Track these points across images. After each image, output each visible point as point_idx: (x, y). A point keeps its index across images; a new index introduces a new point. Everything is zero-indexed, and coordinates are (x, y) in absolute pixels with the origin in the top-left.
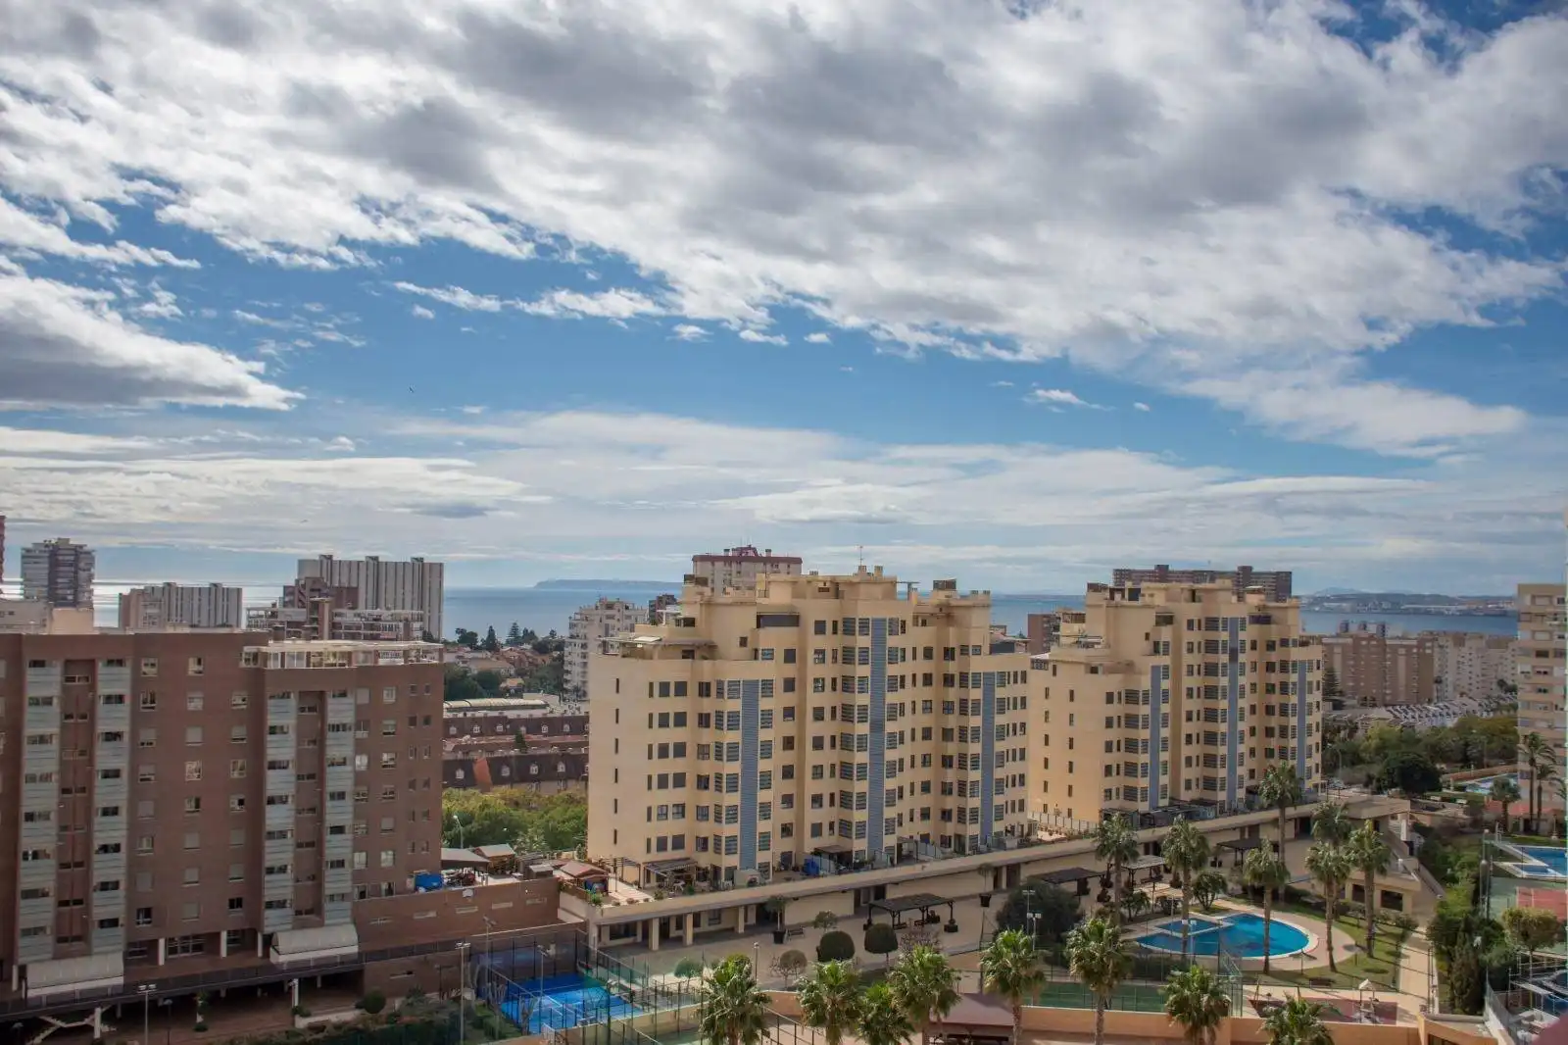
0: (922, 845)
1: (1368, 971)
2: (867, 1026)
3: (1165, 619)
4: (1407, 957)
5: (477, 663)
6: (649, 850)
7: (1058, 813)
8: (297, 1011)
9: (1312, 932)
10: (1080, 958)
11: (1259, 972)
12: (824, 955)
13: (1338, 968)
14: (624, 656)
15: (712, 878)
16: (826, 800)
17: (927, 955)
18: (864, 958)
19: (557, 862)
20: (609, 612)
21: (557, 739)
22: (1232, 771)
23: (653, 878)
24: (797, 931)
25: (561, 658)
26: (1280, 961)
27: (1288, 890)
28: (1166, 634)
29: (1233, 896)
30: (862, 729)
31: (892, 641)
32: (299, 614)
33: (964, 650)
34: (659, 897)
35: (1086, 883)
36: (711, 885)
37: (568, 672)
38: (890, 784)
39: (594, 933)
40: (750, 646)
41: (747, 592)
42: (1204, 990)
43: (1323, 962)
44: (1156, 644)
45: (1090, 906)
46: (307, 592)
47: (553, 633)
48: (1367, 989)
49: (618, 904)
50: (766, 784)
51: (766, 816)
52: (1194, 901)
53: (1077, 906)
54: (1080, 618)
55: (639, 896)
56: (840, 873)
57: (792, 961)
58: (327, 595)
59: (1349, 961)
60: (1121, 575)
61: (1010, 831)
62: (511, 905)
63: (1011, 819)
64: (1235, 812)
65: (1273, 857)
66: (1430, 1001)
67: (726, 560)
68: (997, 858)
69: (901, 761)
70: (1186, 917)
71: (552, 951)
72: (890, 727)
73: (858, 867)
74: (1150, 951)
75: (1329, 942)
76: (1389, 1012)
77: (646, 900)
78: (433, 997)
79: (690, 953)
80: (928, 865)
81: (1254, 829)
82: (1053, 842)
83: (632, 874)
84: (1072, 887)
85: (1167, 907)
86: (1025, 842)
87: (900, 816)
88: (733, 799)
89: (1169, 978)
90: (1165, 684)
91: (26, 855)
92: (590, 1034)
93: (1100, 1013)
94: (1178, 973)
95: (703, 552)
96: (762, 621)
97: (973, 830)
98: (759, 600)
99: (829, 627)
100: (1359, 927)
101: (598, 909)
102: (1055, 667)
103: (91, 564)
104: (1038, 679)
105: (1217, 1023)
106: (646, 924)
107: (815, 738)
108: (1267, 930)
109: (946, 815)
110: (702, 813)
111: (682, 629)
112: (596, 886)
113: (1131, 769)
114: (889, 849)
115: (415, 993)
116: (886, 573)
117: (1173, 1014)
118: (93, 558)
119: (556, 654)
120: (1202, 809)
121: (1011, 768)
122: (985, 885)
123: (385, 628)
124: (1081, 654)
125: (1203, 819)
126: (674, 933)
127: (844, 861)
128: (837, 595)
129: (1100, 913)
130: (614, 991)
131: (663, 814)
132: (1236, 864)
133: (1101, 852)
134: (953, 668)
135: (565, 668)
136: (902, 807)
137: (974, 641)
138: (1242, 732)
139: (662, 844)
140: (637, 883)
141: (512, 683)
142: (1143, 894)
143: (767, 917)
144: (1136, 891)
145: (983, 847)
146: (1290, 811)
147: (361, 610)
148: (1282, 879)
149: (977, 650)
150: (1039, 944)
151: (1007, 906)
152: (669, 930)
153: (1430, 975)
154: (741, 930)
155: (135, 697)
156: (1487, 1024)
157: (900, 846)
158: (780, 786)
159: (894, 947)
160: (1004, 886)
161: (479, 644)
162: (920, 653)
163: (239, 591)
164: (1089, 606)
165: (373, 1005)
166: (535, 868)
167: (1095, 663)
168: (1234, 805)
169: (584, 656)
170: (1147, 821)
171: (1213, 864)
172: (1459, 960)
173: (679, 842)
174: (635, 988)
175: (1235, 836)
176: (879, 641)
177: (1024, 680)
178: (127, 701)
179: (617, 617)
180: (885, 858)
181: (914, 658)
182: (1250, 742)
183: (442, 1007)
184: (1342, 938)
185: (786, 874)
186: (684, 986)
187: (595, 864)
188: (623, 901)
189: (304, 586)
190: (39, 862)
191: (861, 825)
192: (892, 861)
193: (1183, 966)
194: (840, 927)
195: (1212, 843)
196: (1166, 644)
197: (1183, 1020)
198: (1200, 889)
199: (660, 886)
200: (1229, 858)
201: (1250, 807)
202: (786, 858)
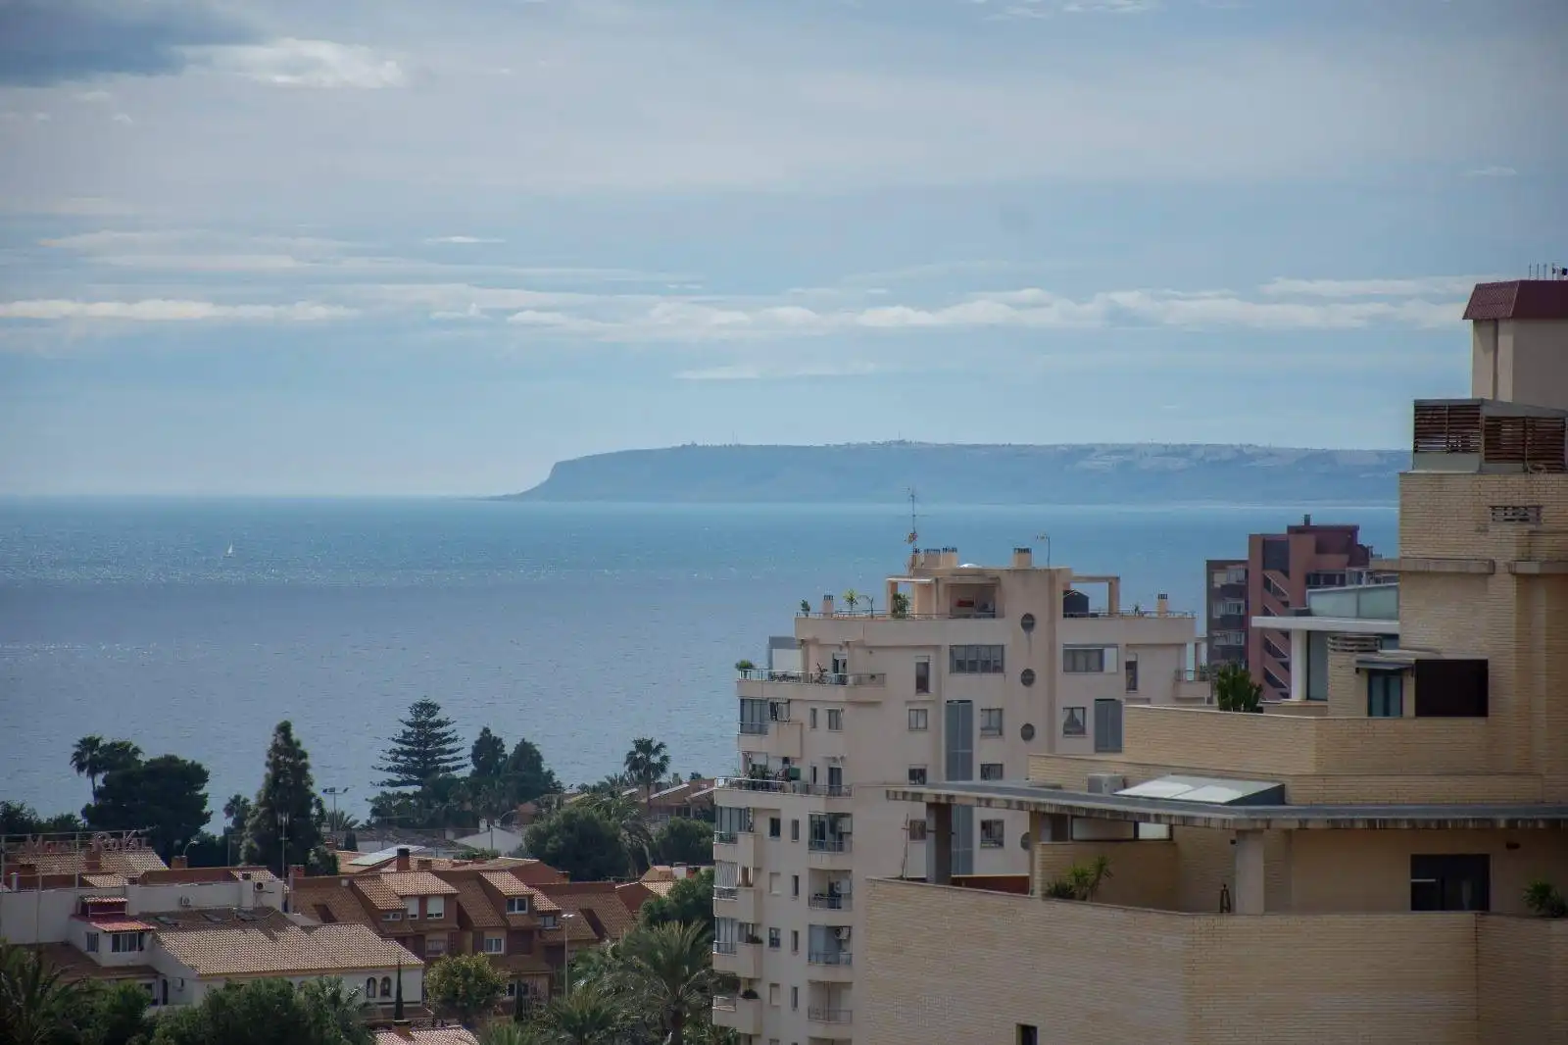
5: (205, 946)
14: (1060, 893)
20: (975, 632)
25: (695, 907)
37: (737, 987)
47: (645, 761)
119: (665, 882)
135: (721, 963)
161: (216, 826)
169: (831, 895)
179: (1015, 665)
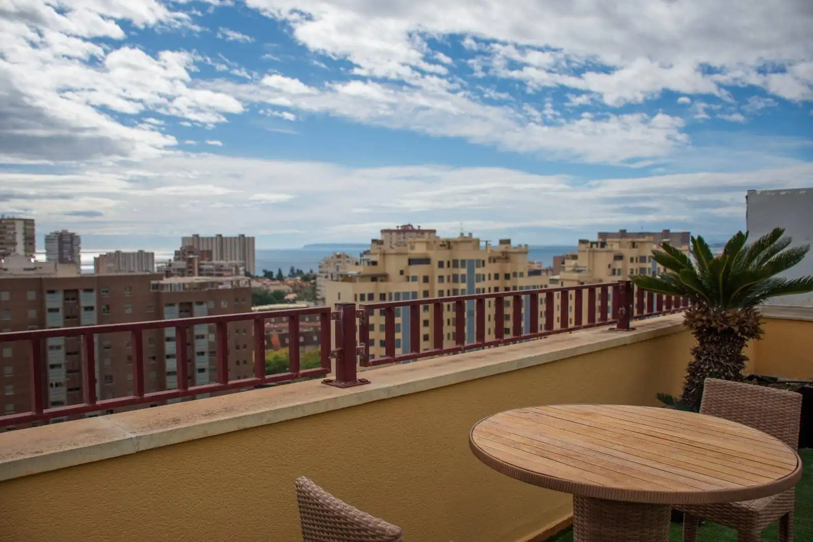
3: (619, 257)
5: (274, 287)
14: (341, 281)
20: (339, 260)
21: (313, 324)
25: (315, 284)
28: (619, 265)
31: (478, 271)
32: (182, 264)
33: (515, 274)
37: (318, 290)
40: (405, 274)
41: (403, 247)
44: (614, 270)
46: (186, 253)
47: (311, 271)
54: (575, 257)
58: (196, 254)
60: (601, 235)
67: (397, 232)
91: (52, 385)
95: (386, 228)
96: (411, 262)
98: (409, 251)
99: (445, 264)
102: (562, 283)
103: (79, 242)
111: (371, 267)
116: (474, 236)
118: (80, 240)
119: (312, 281)
123: (226, 270)
124: (576, 276)
128: (449, 248)
134: (509, 284)
135: (317, 288)
137: (519, 270)
141: (291, 296)
147: (214, 261)
149: (522, 275)
155: (99, 308)
161: (274, 277)
162: (492, 277)
163: (153, 254)
164: (580, 251)
167: (582, 280)
176: (471, 271)
178: (95, 309)
179: (342, 262)
181: (490, 279)
189: (184, 250)
190: (59, 388)
196: (619, 270)
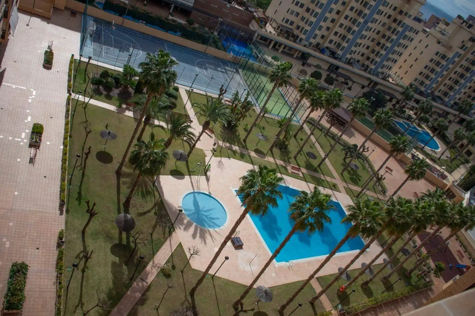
0: (356, 63)
1: (447, 165)
2: (312, 100)
3: (473, 40)
4: (460, 168)
6: (283, 21)
7: (398, 76)
8: (170, 14)
9: (441, 147)
10: (377, 116)
11: (419, 148)
12: (312, 75)
13: (440, 160)
15: (295, 38)
16: (338, 35)
17: (339, 92)
18: (322, 83)
19: (256, 10)
22: (455, 95)
23: (280, 29)
24: (309, 65)
26: (427, 149)
27: (444, 134)
28: (469, 44)
29: (428, 126)
30: (361, 20)
33: (406, 14)
34: (278, 35)
35: (392, 99)
36: (294, 40)
38: (359, 41)
39: (256, 35)
42: (403, 143)
43: (438, 156)
44: (464, 46)
45: (389, 105)
48: (443, 169)
49: (267, 31)
50: (325, 21)
51: (320, 30)
52: (417, 121)
53: (386, 103)
54: (447, 24)
55: (273, 32)
56: (330, 57)
57: (303, 72)
59: (445, 160)
60: (471, 17)
61: (382, 73)
62: (238, 15)
63: (385, 70)
64: (446, 106)
65: (447, 124)
66: (456, 181)
68: (374, 78)
69: (366, 36)
70: (412, 123)
71: (242, 34)
72: (370, 25)
73: (336, 58)
74: (396, 126)
75: (444, 153)
76: (444, 177)
77: (275, 34)
78: (207, 29)
79: (278, 55)
80: (354, 68)
81: (448, 113)
82: (392, 83)
83: (274, 25)
84: (388, 98)
85: (409, 118)
86: (384, 79)
87: (356, 51)
88: (314, 20)
89: (396, 135)
90: (456, 59)
92: (242, 61)
93: (373, 133)
94: (399, 135)
97: (373, 67)
100: (454, 154)
101: (261, 29)
102: (428, 35)
104: (421, 35)
105: (400, 153)
106: (271, 41)
107: (346, 15)
108: (430, 140)
109: (368, 58)
110: (303, 19)
112: (263, 23)
113: (427, 77)
114: (347, 58)
115: (203, 25)
117: (391, 144)
120: (438, 99)
121: (395, 57)
122: (366, 83)
124: (439, 36)
125: (436, 102)
126: (277, 47)
127: (333, 54)
129: (391, 109)
130: (253, 53)
131: (292, 13)
132: (436, 119)
133: (402, 94)
134: (399, 18)
136: (358, 49)
137: (410, 13)
138: (467, 86)
139: (287, 21)
140: (275, 28)
142: (406, 111)
143: (304, 57)
144: (404, 109)
145: (372, 73)
146: (462, 115)
148: (444, 130)
149: (410, 16)
150: (369, 107)
151: (368, 92)
152: (276, 46)
153: (462, 176)
154: (295, 57)
156: (466, 195)
157: (350, 59)
158: (328, 24)
159: (332, 85)
160: (371, 86)
162: (393, 7)
164: (453, 22)
165: (191, 23)
166: (250, 9)
167: (441, 41)
168: (447, 104)
170: (421, 93)
171: (429, 115)
172: (473, 177)
173: (292, 23)
174: (259, 56)
175: (441, 112)
177: (417, 33)
180: (344, 60)
181: (390, 8)
182: (467, 90)
183: (207, 33)
184: (448, 154)
185: (315, 49)
186: (272, 62)
187: (266, 17)
188: (268, 31)
191: (344, 47)
192: (346, 62)
193: (402, 135)
194: (321, 71)
195: (433, 110)
196: (466, 48)
197: (392, 147)
198: (421, 119)
199: (280, 33)
200: (435, 116)
201: (452, 107)
202: (318, 44)
